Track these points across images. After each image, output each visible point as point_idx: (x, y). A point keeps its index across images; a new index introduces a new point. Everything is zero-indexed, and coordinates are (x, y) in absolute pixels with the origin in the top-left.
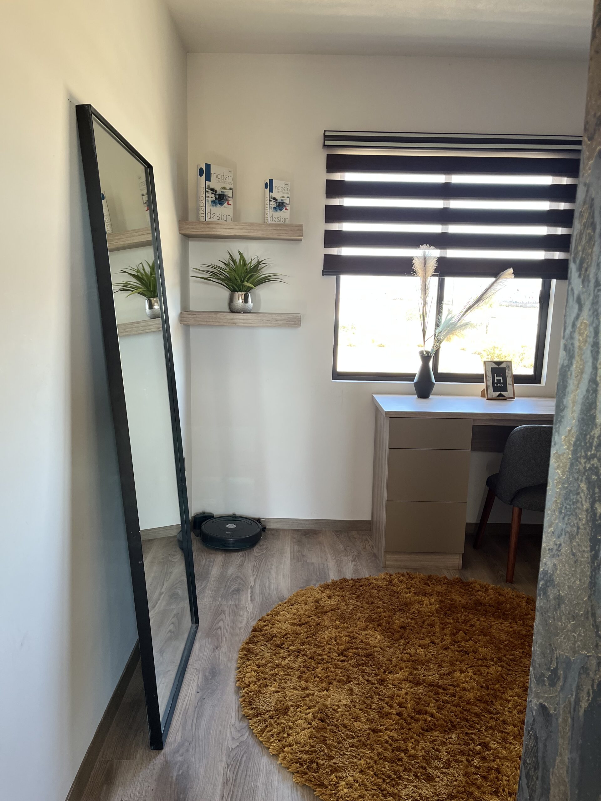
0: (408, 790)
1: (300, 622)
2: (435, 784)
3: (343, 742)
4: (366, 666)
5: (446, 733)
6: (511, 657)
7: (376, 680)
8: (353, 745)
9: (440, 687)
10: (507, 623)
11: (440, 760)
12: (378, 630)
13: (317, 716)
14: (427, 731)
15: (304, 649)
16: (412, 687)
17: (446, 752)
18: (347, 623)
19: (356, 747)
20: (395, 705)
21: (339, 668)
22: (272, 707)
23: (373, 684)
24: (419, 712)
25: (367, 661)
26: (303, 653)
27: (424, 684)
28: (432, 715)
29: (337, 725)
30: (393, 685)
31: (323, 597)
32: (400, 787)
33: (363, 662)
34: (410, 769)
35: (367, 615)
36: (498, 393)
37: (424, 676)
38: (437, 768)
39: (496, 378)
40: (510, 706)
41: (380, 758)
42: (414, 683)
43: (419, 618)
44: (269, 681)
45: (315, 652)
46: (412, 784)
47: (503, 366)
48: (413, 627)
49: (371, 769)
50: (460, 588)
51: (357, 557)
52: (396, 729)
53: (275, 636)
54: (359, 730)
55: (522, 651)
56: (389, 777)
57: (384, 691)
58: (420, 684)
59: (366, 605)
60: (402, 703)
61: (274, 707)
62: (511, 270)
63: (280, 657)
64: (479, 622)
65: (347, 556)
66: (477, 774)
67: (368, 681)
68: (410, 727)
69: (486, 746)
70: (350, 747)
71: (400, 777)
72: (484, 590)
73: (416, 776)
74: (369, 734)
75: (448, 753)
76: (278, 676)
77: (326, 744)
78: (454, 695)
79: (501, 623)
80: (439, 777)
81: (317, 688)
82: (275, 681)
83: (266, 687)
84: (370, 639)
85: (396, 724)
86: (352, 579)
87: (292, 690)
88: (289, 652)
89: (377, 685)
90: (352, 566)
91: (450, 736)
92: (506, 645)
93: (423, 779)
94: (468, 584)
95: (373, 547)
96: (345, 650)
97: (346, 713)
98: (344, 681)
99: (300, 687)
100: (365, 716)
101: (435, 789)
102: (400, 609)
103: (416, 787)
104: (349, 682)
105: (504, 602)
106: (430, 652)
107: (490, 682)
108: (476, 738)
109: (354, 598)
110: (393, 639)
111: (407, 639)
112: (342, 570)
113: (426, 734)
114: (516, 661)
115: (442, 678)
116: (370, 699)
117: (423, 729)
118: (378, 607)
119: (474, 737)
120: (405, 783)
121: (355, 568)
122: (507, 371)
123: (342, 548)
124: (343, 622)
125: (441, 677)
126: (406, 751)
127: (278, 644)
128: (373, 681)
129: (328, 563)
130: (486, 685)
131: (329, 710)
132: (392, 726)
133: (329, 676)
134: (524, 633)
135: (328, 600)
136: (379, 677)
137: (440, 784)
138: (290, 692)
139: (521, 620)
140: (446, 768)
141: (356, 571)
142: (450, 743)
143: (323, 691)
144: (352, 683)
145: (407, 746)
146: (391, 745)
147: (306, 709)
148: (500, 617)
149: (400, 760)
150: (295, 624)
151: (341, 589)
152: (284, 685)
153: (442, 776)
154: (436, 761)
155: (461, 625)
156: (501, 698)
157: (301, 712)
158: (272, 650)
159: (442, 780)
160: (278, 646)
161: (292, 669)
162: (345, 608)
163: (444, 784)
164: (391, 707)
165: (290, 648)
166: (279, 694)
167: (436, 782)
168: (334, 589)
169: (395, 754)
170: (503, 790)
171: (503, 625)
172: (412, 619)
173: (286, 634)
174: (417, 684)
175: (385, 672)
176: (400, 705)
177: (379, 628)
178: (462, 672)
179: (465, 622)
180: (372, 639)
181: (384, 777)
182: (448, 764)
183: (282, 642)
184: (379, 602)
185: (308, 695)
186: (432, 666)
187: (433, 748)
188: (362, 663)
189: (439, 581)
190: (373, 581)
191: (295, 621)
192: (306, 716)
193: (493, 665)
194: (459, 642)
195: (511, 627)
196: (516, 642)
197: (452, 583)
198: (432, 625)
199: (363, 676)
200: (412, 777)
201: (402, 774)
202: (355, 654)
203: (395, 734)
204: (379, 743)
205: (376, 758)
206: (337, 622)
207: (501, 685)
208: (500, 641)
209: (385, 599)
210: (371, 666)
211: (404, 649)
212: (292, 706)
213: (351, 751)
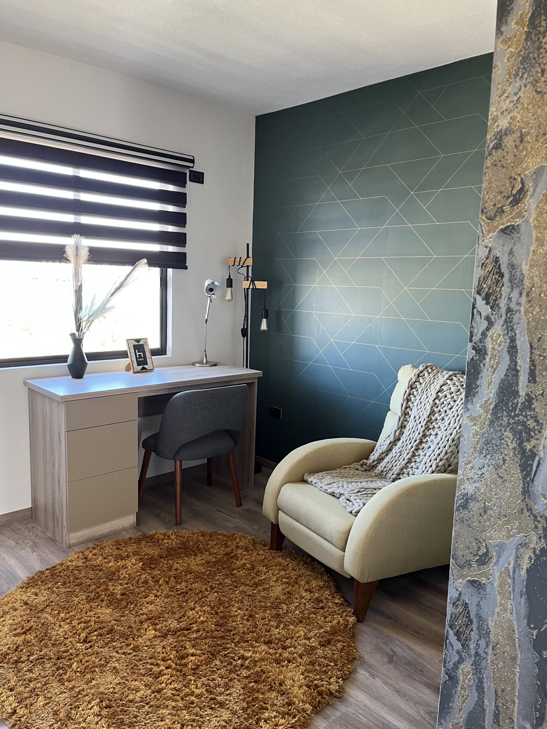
0: (213, 722)
1: (23, 630)
2: (228, 706)
3: (138, 714)
4: (115, 642)
5: (211, 663)
6: (218, 582)
7: (131, 649)
8: (148, 712)
9: (184, 629)
10: (198, 558)
11: (219, 686)
12: (103, 605)
13: (102, 705)
14: (196, 669)
15: (46, 653)
16: (162, 641)
17: (220, 677)
18: (72, 612)
19: (151, 713)
20: (159, 661)
21: (91, 655)
22: (53, 720)
23: (129, 654)
24: (182, 658)
25: (113, 637)
26: (47, 658)
27: (170, 633)
28: (193, 655)
29: (123, 704)
30: (146, 646)
31: (29, 597)
32: (206, 723)
33: (109, 639)
34: (204, 706)
35: (84, 597)
36: (142, 366)
37: (166, 627)
38: (221, 694)
39: (138, 354)
40: (239, 619)
41: (177, 710)
42: (162, 637)
43: (133, 580)
44: (31, 699)
45: (58, 652)
46: (213, 716)
47: (141, 343)
48: (132, 590)
49: (177, 722)
50: (147, 542)
51: (35, 547)
52: (174, 681)
53: (8, 654)
54: (146, 697)
55: (221, 574)
56: (194, 721)
57: (144, 655)
58: (167, 635)
59: (77, 587)
60: (165, 657)
61: (53, 719)
62: (145, 261)
63: (26, 671)
64: (179, 565)
65: (24, 549)
66: (251, 682)
67: (123, 653)
68: (183, 672)
69: (243, 658)
70: (146, 715)
71: (201, 716)
72: (166, 537)
73: (212, 708)
74: (155, 696)
75: (222, 677)
76: (36, 690)
77: (125, 724)
78: (198, 631)
79: (194, 559)
80: (227, 700)
81: (83, 683)
82: (38, 695)
83: (31, 705)
84: (101, 617)
85: (171, 676)
86: (47, 570)
87: (60, 696)
88: (32, 662)
89: (134, 654)
90: (36, 558)
91: (214, 664)
92: (208, 575)
93: (218, 707)
94: (152, 537)
95: (44, 532)
96: (86, 637)
97: (124, 690)
98: (103, 664)
99: (66, 689)
100: (142, 684)
101: (231, 710)
102: (110, 580)
103: (217, 717)
104: (108, 663)
105: (186, 542)
106: (158, 605)
107: (216, 608)
108: (234, 655)
109: (61, 586)
110: (121, 608)
111: (133, 603)
112: (27, 564)
113: (197, 671)
114: (222, 584)
115: (181, 622)
116: (136, 667)
117: (194, 670)
118: (89, 586)
119: (231, 655)
120: (207, 718)
121: (39, 557)
122: (145, 347)
123: (13, 544)
124: (67, 611)
125: (179, 621)
126: (192, 694)
127: (16, 660)
128: (129, 652)
129: (9, 563)
130: (215, 611)
131: (109, 695)
132: (169, 680)
133: (88, 666)
134: (214, 560)
135: (37, 597)
136: (132, 646)
137: (231, 705)
138: (60, 697)
139: (206, 551)
140: (227, 691)
141: (42, 560)
142: (218, 669)
143: (91, 682)
144: (111, 662)
145: (191, 689)
146: (179, 695)
147: (87, 705)
148: (191, 555)
149: (192, 703)
150: (19, 633)
151: (42, 582)
152: (49, 695)
153: (228, 697)
154: (217, 688)
155: (167, 573)
156: (230, 616)
157: (83, 710)
158: (12, 668)
159: (230, 701)
160: (17, 662)
161: (46, 676)
162: (58, 599)
163: (233, 703)
164: (158, 665)
165: (31, 658)
166: (50, 704)
167: (227, 704)
168: (36, 585)
169: (185, 700)
170: (275, 683)
171: (196, 560)
172: (127, 584)
173: (17, 647)
174: (164, 636)
175: (133, 639)
176: (164, 660)
177: (104, 604)
178: (192, 609)
179: (170, 569)
180: (103, 615)
181: (191, 723)
182: (227, 687)
183: (19, 656)
184: (87, 581)
185: (79, 693)
186: (167, 616)
187: (209, 680)
188: (109, 641)
189: (127, 543)
190: (69, 564)
191: (18, 631)
192: (92, 711)
193: (209, 594)
194: (174, 587)
195: (203, 559)
196: (214, 569)
197: (139, 541)
198: (146, 582)
199: (117, 652)
200: (209, 711)
201: (201, 713)
202: (97, 636)
203: (176, 685)
204: (168, 699)
205: (174, 712)
206: (62, 615)
207: (223, 606)
208: (203, 573)
209: (91, 576)
210: (118, 639)
211: (137, 612)
212: (71, 709)
213: (150, 718)
